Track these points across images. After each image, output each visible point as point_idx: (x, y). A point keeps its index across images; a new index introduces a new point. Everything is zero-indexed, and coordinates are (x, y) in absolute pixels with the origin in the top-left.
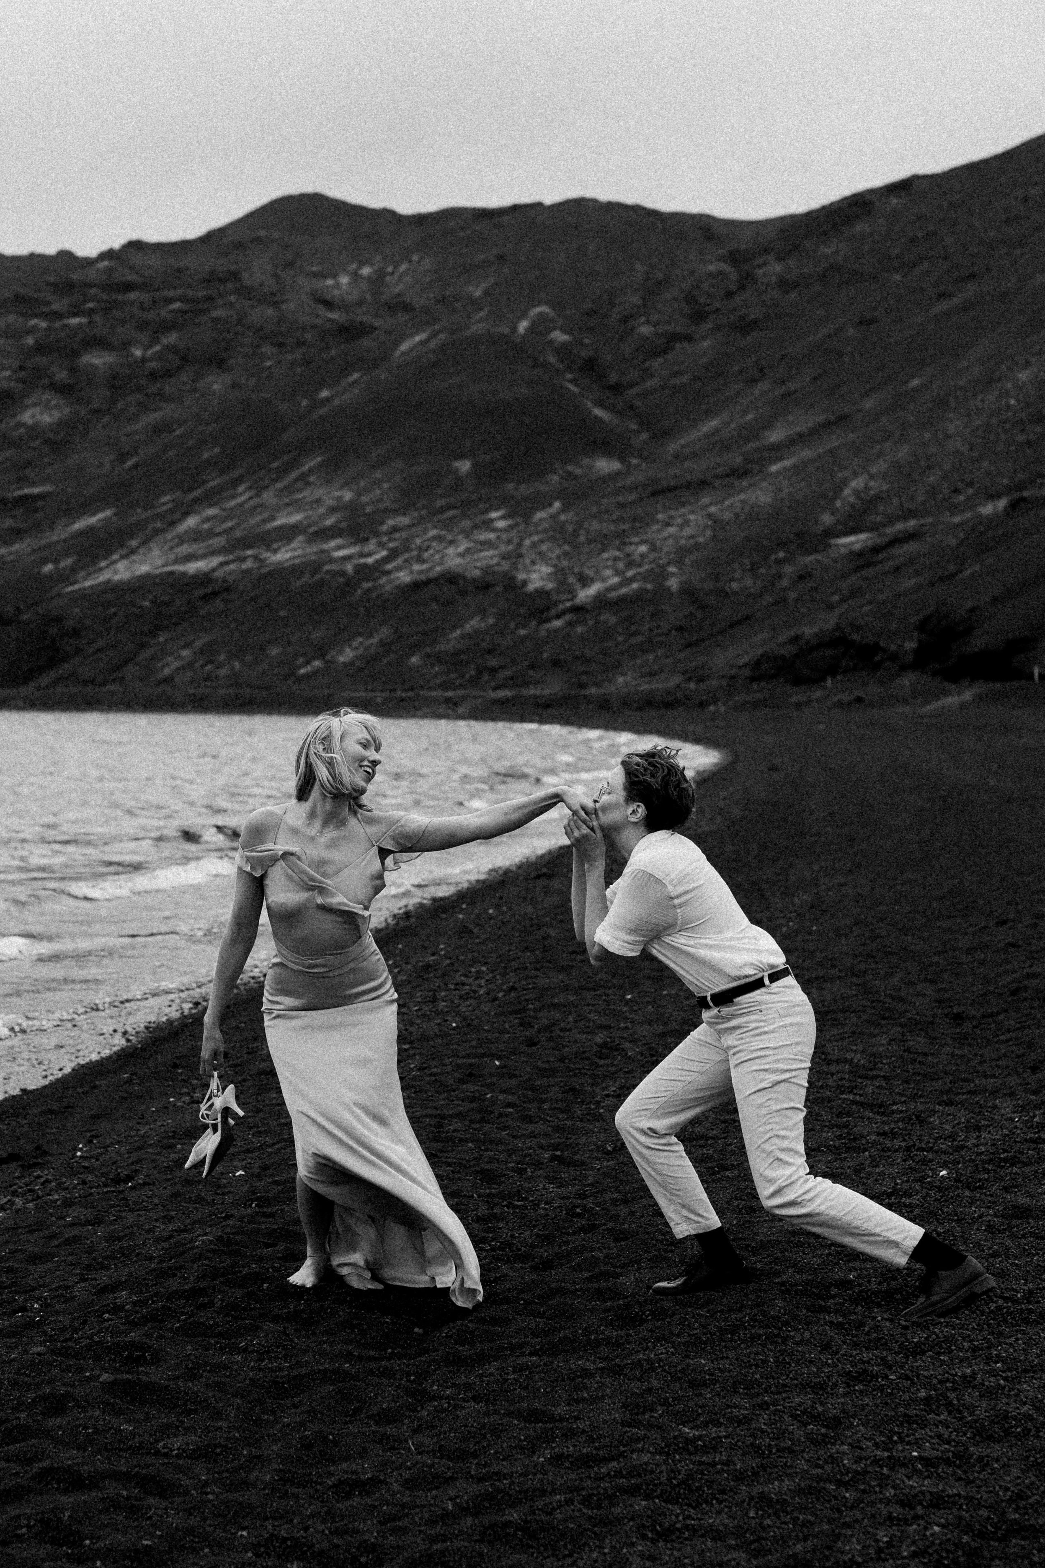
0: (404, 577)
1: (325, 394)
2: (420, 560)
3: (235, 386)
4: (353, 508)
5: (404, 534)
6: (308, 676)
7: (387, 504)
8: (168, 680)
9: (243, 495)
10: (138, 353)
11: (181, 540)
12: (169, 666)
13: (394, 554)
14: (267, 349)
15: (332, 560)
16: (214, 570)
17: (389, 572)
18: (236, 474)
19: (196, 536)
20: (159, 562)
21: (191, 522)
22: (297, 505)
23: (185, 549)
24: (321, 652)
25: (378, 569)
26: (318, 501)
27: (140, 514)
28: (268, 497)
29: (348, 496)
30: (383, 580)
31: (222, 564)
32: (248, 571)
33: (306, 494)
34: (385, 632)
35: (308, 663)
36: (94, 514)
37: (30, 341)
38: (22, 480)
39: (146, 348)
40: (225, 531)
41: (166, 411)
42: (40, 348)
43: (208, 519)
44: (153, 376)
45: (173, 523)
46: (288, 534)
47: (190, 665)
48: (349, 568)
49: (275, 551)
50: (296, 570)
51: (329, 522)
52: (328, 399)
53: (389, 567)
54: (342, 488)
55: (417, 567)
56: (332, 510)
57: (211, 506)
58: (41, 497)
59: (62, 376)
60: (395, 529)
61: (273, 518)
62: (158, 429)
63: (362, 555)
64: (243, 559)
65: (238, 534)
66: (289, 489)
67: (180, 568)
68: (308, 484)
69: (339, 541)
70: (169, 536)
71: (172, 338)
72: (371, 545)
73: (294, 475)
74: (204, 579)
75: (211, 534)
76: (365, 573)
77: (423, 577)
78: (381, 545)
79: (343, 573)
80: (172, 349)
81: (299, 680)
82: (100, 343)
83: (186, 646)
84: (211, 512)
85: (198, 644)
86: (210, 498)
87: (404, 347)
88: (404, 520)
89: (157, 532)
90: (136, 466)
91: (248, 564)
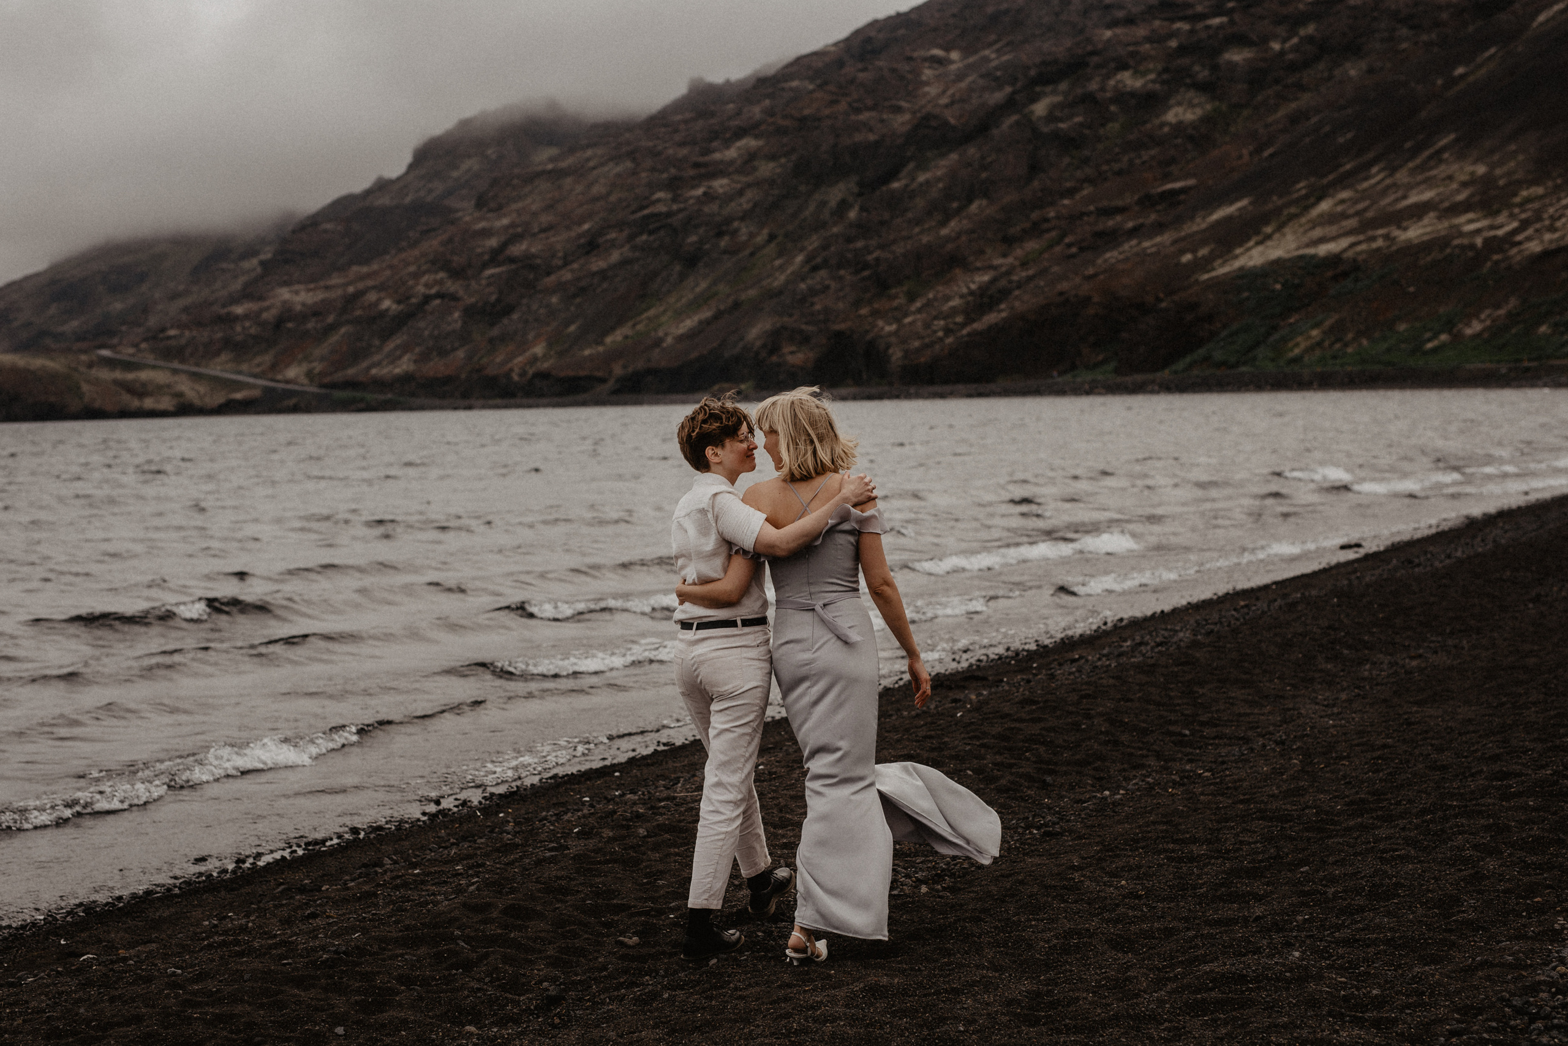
0: (1535, 247)
1: (1460, 70)
2: (1552, 229)
3: (1371, 71)
4: (1487, 182)
5: (1536, 205)
6: (1435, 350)
7: (1519, 175)
8: (1296, 360)
9: (1377, 176)
10: (1276, 46)
11: (1313, 225)
12: (1299, 346)
13: (1525, 225)
14: (1404, 31)
15: (1461, 235)
16: (1345, 250)
17: (1520, 243)
18: (1371, 155)
19: (1331, 219)
20: (1293, 246)
21: (1325, 206)
22: (1429, 182)
23: (1318, 232)
24: (1449, 325)
25: (1509, 240)
26: (1450, 178)
27: (1276, 201)
28: (1402, 176)
29: (1481, 169)
30: (1514, 251)
31: (1352, 245)
32: (1378, 249)
33: (1441, 171)
34: (1513, 302)
35: (1435, 336)
36: (1231, 203)
37: (1173, 44)
38: (1167, 177)
39: (1284, 41)
40: (1358, 213)
41: (1306, 100)
42: (1182, 50)
43: (1343, 201)
44: (1293, 67)
45: (1307, 209)
46: (1418, 211)
47: (1319, 344)
48: (1479, 241)
49: (1405, 229)
50: (1425, 247)
51: (1461, 197)
52: (1462, 77)
53: (1519, 238)
54: (1475, 162)
55: (1548, 236)
56: (1465, 185)
57: (1344, 188)
58: (1183, 191)
59: (1203, 74)
60: (1528, 200)
61: (1405, 197)
62: (1294, 119)
63: (1492, 227)
64: (1373, 239)
65: (1370, 214)
66: (1422, 168)
67: (1311, 251)
68: (1441, 161)
69: (1471, 215)
70: (1303, 220)
71: (1310, 29)
72: (1501, 219)
73: (1426, 153)
74: (1334, 260)
75: (1344, 216)
76: (1495, 245)
77: (1553, 246)
78: (1512, 216)
79: (1472, 246)
80: (1310, 39)
81: (1426, 353)
82: (1240, 40)
83: (1316, 325)
84: (1345, 195)
85: (1328, 323)
86: (1343, 181)
87: (1542, 18)
88: (1540, 190)
89: (1292, 217)
90: (1272, 156)
91: (1380, 243)
